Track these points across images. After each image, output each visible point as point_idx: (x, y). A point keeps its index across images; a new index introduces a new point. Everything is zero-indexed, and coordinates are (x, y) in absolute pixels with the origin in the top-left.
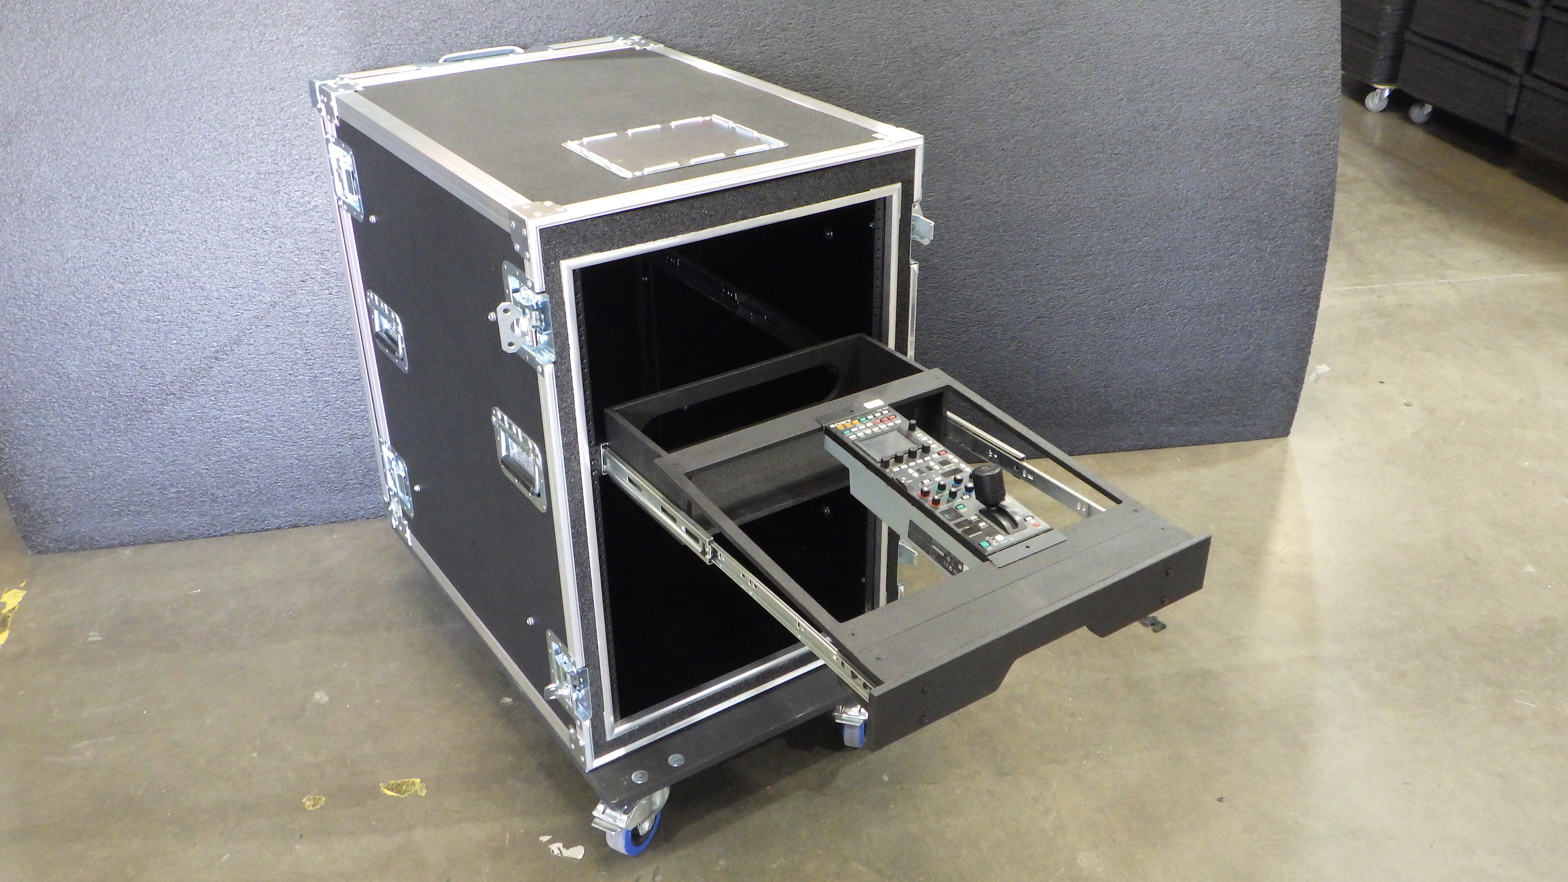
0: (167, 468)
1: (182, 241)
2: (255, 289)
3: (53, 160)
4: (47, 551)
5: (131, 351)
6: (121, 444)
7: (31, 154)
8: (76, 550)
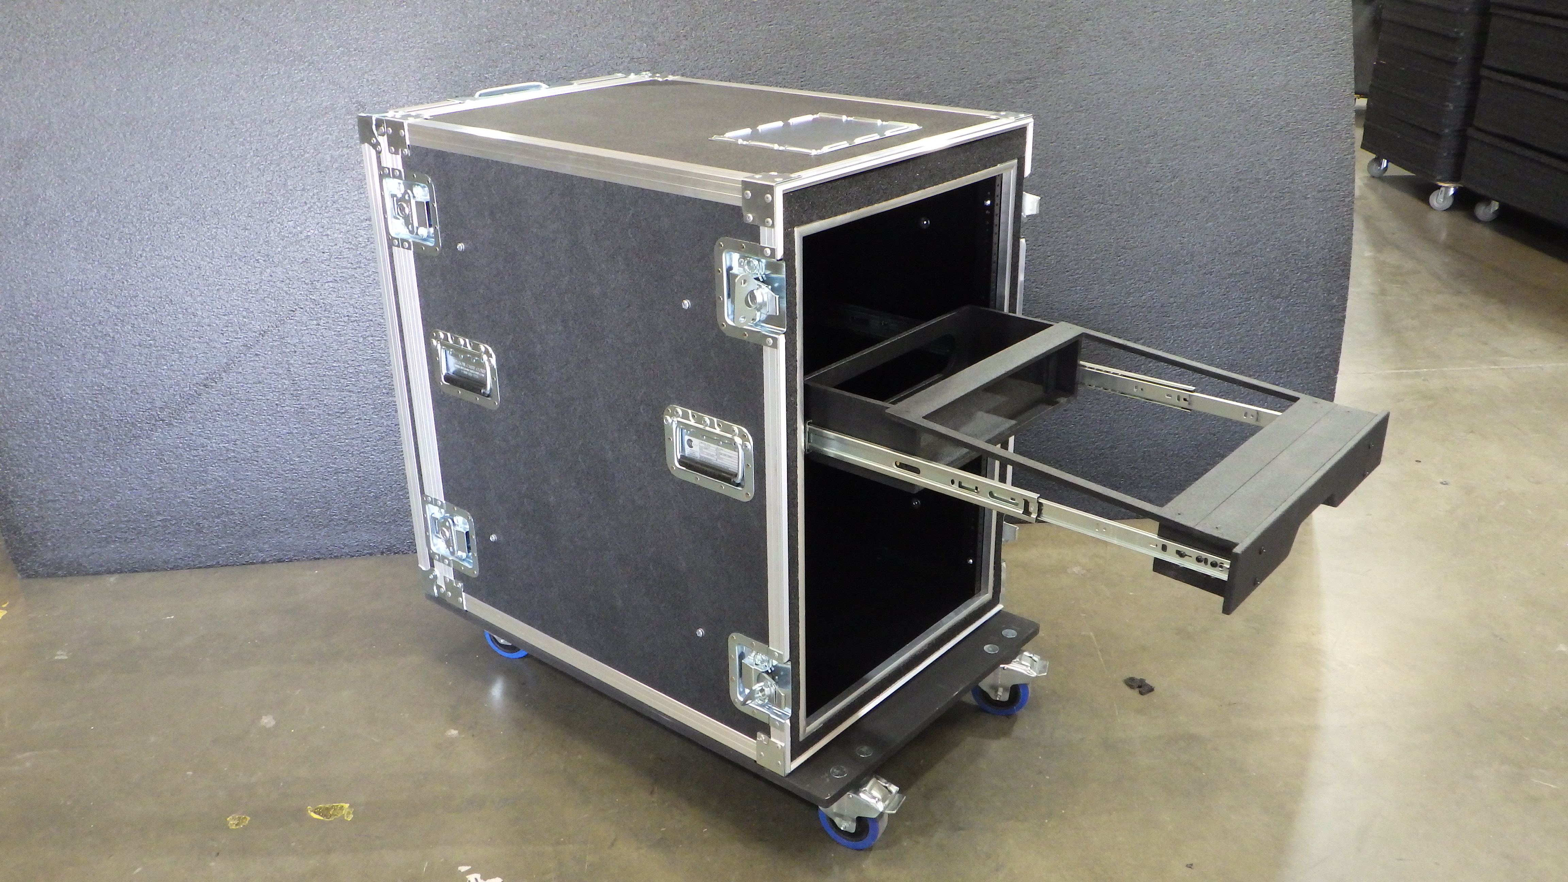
0: (155, 495)
1: (177, 267)
2: (244, 317)
3: (59, 184)
4: (36, 575)
5: (123, 375)
6: (110, 468)
7: (39, 179)
8: (65, 576)
